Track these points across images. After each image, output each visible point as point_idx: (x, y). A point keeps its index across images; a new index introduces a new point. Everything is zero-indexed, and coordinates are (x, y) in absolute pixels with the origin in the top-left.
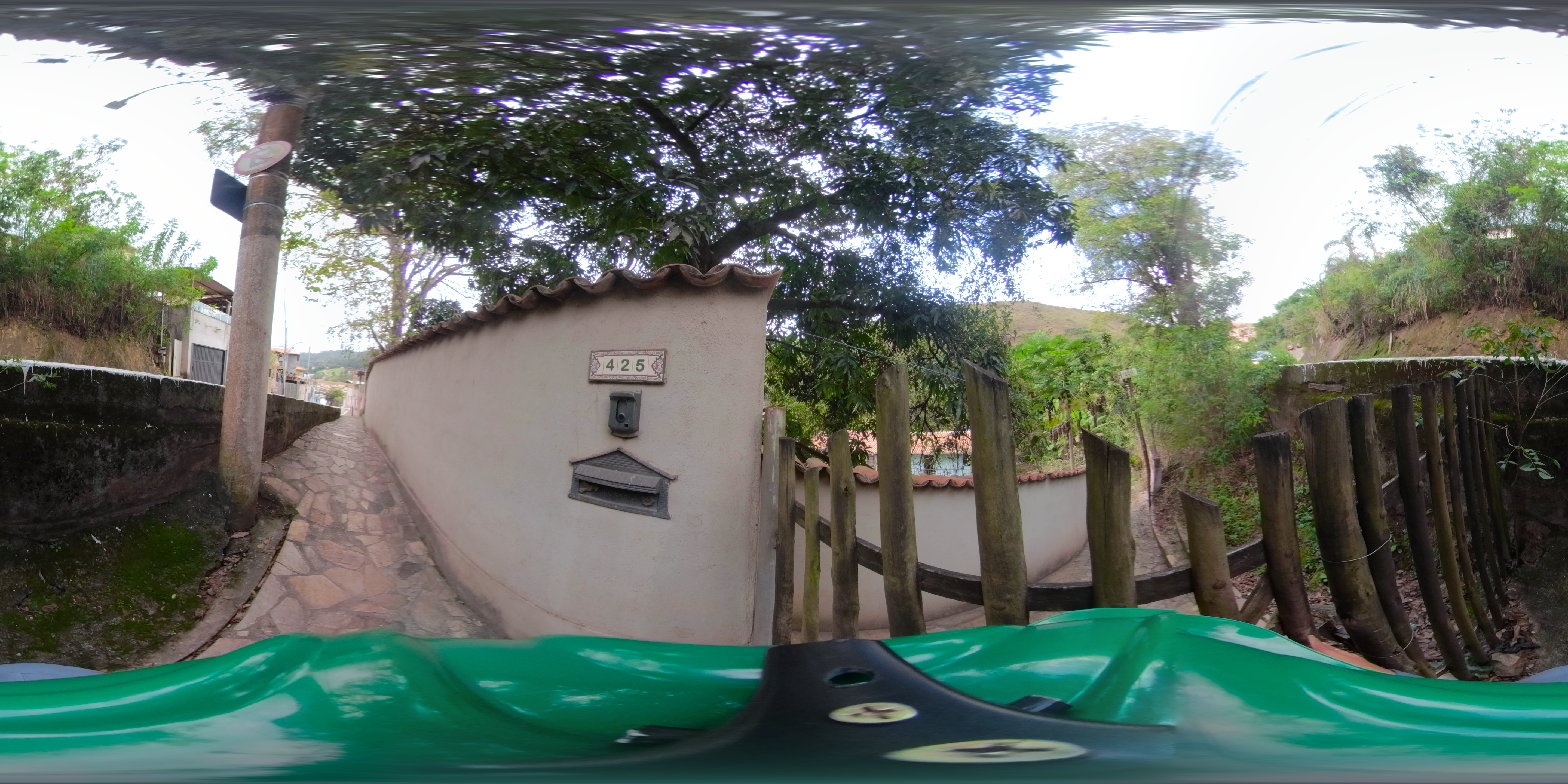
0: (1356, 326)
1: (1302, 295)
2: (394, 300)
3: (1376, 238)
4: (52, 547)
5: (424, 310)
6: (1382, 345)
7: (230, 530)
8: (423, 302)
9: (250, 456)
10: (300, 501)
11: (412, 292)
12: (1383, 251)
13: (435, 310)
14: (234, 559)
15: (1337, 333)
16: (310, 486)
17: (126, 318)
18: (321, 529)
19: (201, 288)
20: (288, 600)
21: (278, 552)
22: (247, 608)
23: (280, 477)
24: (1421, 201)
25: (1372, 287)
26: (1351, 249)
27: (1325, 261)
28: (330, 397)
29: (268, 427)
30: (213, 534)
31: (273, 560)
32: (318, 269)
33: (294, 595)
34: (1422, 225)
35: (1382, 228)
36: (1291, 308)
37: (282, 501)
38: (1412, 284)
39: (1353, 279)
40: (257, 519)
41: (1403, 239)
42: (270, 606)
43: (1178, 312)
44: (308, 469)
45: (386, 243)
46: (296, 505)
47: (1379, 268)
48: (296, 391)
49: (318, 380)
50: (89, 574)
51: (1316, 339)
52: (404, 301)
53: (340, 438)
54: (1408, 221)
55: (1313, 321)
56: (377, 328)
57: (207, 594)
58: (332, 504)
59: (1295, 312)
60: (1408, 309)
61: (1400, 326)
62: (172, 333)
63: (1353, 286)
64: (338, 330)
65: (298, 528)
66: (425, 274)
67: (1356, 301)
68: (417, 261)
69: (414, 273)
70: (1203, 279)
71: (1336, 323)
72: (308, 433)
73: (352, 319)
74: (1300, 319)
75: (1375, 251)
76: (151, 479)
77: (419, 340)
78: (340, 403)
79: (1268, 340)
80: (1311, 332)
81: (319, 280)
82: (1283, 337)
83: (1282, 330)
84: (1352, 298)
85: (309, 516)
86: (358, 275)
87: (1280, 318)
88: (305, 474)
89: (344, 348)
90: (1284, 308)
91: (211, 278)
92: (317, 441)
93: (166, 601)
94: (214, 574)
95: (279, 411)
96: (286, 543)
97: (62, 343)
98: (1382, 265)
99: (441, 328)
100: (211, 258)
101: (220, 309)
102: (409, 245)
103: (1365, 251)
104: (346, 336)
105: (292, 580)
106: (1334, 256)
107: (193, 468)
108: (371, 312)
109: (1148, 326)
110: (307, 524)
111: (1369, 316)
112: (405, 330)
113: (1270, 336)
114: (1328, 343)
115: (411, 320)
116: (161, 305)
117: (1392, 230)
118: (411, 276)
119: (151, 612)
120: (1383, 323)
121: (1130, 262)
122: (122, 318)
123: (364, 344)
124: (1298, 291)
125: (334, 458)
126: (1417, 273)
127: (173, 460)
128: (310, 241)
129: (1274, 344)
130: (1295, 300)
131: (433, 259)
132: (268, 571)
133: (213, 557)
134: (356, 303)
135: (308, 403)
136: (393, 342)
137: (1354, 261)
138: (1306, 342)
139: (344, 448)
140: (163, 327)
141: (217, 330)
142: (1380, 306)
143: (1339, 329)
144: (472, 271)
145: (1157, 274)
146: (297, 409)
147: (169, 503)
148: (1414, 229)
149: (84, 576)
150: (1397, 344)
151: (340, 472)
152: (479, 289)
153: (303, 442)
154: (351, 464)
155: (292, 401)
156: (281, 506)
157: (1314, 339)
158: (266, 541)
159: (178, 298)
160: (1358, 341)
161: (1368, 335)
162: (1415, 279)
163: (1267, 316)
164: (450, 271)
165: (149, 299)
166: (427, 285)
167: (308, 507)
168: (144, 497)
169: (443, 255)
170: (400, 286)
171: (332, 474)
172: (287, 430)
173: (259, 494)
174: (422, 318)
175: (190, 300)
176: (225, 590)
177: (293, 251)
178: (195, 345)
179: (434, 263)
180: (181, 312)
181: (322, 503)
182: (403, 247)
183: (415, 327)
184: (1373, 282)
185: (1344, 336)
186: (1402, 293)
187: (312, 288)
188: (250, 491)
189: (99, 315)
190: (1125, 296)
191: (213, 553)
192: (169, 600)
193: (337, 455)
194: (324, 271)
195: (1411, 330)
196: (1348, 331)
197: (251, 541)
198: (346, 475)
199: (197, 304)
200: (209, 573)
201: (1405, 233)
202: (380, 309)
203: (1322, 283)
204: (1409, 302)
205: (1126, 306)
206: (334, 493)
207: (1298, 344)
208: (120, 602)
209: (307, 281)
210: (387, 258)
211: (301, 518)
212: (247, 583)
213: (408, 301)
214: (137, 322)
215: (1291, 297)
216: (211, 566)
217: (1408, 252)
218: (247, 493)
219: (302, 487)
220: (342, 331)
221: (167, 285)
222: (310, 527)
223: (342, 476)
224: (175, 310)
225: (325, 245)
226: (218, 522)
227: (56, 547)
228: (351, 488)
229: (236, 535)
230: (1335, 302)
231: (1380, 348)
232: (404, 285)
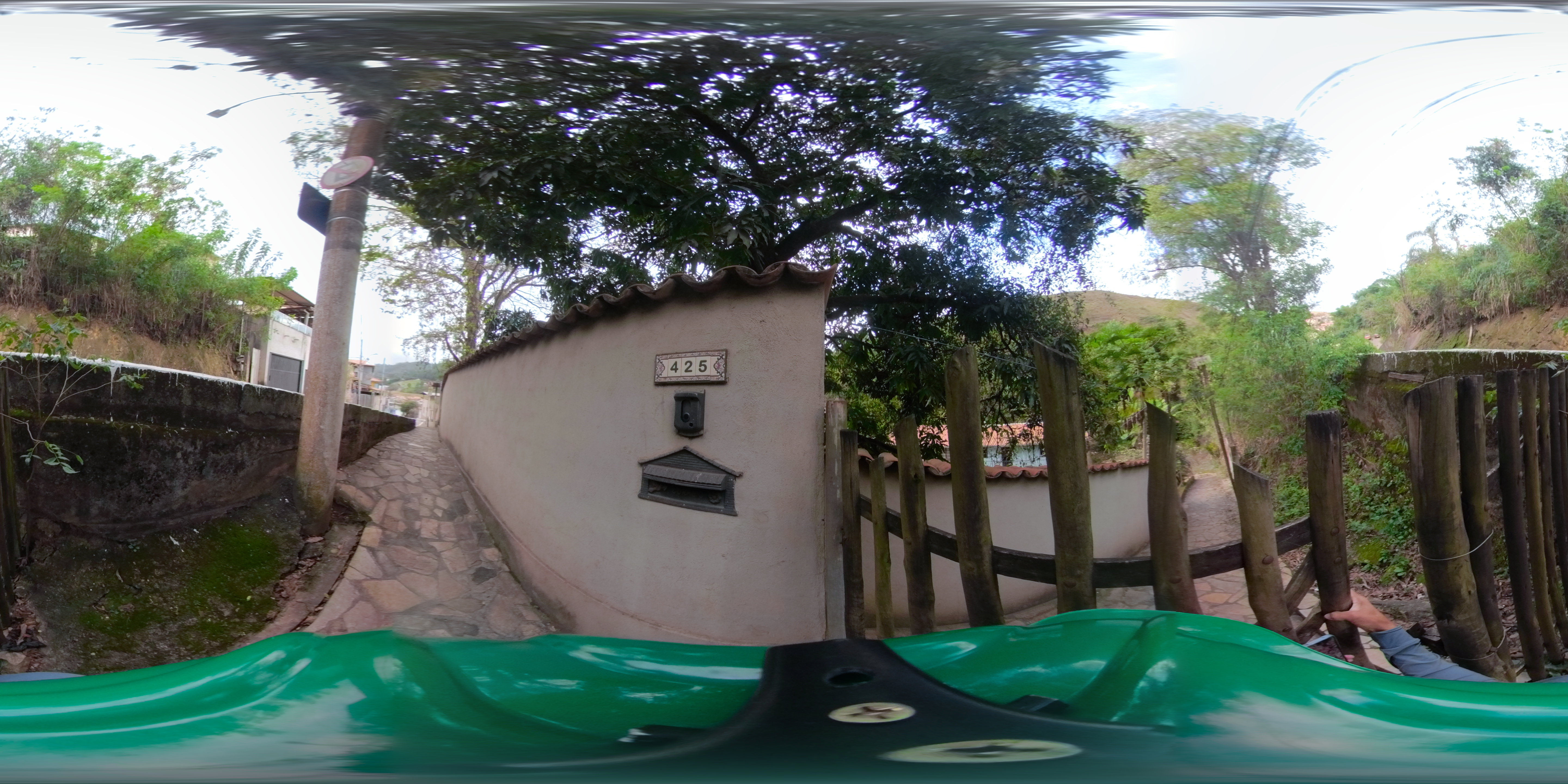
0: (1436, 318)
1: (1381, 286)
2: (468, 312)
3: (1460, 230)
4: (131, 547)
5: (498, 321)
6: (1462, 335)
7: (305, 535)
8: (497, 313)
9: (326, 463)
10: (374, 507)
11: (486, 303)
12: (1466, 244)
13: (509, 321)
14: (308, 563)
15: (1416, 325)
16: (383, 493)
17: (206, 326)
18: (395, 535)
19: (281, 298)
20: (362, 604)
21: (351, 557)
22: (319, 611)
23: (355, 484)
24: (1510, 194)
25: (1455, 279)
26: (1434, 241)
27: (1407, 252)
28: (406, 409)
29: (343, 436)
30: (288, 537)
31: (347, 565)
32: (393, 281)
33: (367, 599)
34: (1509, 218)
35: (1467, 220)
36: (1370, 298)
37: (356, 507)
38: (1496, 278)
39: (1434, 270)
40: (331, 525)
41: (1488, 232)
42: (344, 610)
43: (1254, 300)
44: (382, 477)
45: (460, 256)
46: (370, 511)
47: (1462, 260)
48: (371, 402)
49: (393, 392)
50: (166, 574)
52: (478, 313)
53: (414, 447)
54: (1495, 214)
55: (1392, 312)
56: (451, 340)
57: (281, 596)
58: (405, 511)
59: (1374, 301)
60: (1490, 303)
61: (1481, 320)
62: (251, 342)
63: (1435, 277)
64: (414, 341)
65: (371, 534)
66: (498, 285)
67: (1437, 293)
68: (490, 272)
69: (487, 284)
70: (1280, 266)
71: (1416, 314)
72: (382, 443)
73: (427, 330)
74: (1379, 309)
75: (1458, 244)
76: (230, 483)
77: (492, 350)
78: (415, 415)
80: (1389, 323)
81: (395, 292)
82: (1361, 327)
83: (1360, 320)
84: (1434, 290)
85: (382, 523)
86: (433, 288)
87: (1358, 308)
88: (379, 482)
89: (419, 360)
90: (1362, 298)
91: (290, 288)
92: (391, 451)
93: (241, 603)
94: (289, 577)
95: (354, 420)
96: (360, 548)
97: (142, 347)
98: (1465, 258)
99: (513, 338)
100: (292, 268)
101: (298, 319)
102: (483, 257)
103: (1448, 243)
104: (421, 348)
105: (365, 584)
106: (1417, 247)
107: (271, 474)
108: (444, 324)
109: (1223, 313)
110: (380, 531)
111: (1450, 308)
112: (479, 341)
114: (1407, 335)
115: (485, 332)
116: (241, 313)
117: (1478, 223)
118: (485, 288)
119: (227, 613)
120: (1464, 315)
121: (1205, 249)
122: (203, 325)
123: (439, 356)
124: (1378, 281)
125: (408, 467)
126: (1501, 267)
127: (252, 464)
128: (387, 253)
129: (1352, 333)
130: (1374, 289)
131: (506, 270)
132: (341, 576)
133: (288, 560)
134: (430, 315)
135: (383, 413)
136: (467, 353)
137: (1437, 252)
138: (1384, 332)
139: (418, 458)
140: (242, 336)
141: (295, 341)
142: (1462, 299)
143: (1418, 320)
144: (544, 281)
145: (1232, 261)
146: (372, 419)
147: (246, 507)
148: (1501, 223)
149: (161, 577)
150: (1478, 336)
151: (413, 480)
152: (551, 299)
153: (377, 451)
154: (425, 473)
155: (368, 411)
156: (355, 513)
157: (1392, 329)
158: (339, 546)
159: (258, 307)
160: (1438, 334)
161: (1448, 327)
162: (1498, 273)
163: (1345, 305)
164: (523, 282)
165: (229, 307)
166: (500, 296)
167: (382, 514)
168: (222, 500)
169: (516, 267)
170: (474, 298)
171: (406, 483)
172: (361, 439)
173: (334, 501)
174: (496, 329)
175: (270, 309)
176: (299, 593)
177: (371, 263)
178: (273, 355)
179: (507, 274)
180: (259, 322)
181: (395, 510)
182: (477, 259)
183: (489, 338)
184: (1455, 274)
185: (1423, 327)
186: (1485, 287)
187: (388, 300)
188: (326, 497)
189: (180, 321)
190: (1200, 283)
191: (288, 557)
192: (244, 602)
193: (411, 464)
194: (399, 283)
195: (1492, 325)
196: (1427, 323)
197: (325, 546)
198: (419, 483)
199: (276, 314)
200: (283, 576)
201: (1491, 227)
202: (454, 321)
203: (1403, 273)
204: (1491, 295)
205: (1200, 294)
206: (406, 499)
207: (1376, 335)
208: (197, 603)
209: (383, 293)
210: (460, 270)
211: (375, 524)
212: (320, 586)
213: (482, 312)
214: (217, 329)
215: (1370, 287)
216: (286, 569)
217: (1492, 245)
218: (322, 499)
219: (376, 495)
220: (417, 342)
221: (248, 294)
222: (383, 534)
223: (417, 484)
224: (255, 320)
225: (401, 258)
226: (294, 527)
227: (134, 548)
228: (425, 496)
229: (311, 540)
230: (1416, 293)
231: (1460, 341)
232: (478, 296)
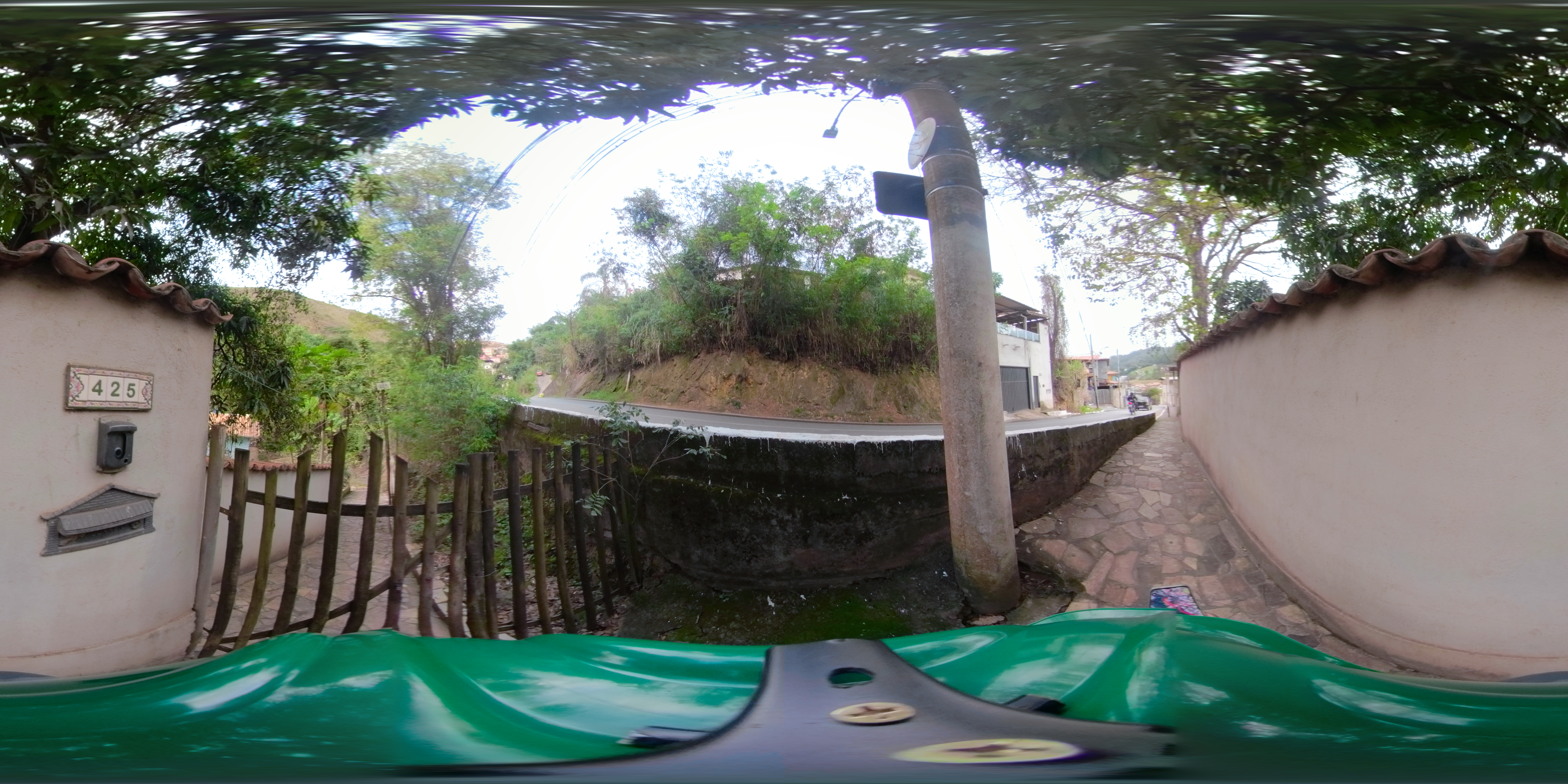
0: (600, 361)
1: (556, 323)
3: (624, 277)
6: (621, 382)
12: (633, 289)
15: (582, 366)
24: (662, 242)
25: (616, 326)
26: (605, 283)
27: (581, 292)
35: (628, 268)
36: (544, 334)
38: (650, 327)
39: (600, 316)
51: (564, 369)
54: (653, 262)
55: (561, 351)
59: (548, 339)
60: (644, 351)
61: (638, 366)
63: (599, 323)
67: (601, 338)
70: (461, 304)
71: (582, 356)
74: (551, 346)
75: (625, 288)
79: (519, 364)
80: (558, 362)
82: (533, 362)
83: (534, 355)
84: (598, 335)
87: (533, 343)
90: (537, 333)
103: (618, 287)
106: (589, 287)
111: (612, 353)
113: (521, 360)
114: (573, 375)
117: (639, 270)
120: (623, 362)
126: (654, 316)
129: (524, 368)
137: (607, 294)
138: (554, 370)
142: (620, 345)
143: (584, 362)
150: (634, 383)
157: (561, 369)
160: (601, 377)
162: (652, 321)
163: (521, 339)
184: (616, 321)
185: (588, 370)
186: (640, 335)
195: (647, 371)
196: (592, 365)
201: (651, 273)
203: (574, 313)
204: (645, 343)
207: (546, 372)
217: (653, 291)
230: (583, 336)
231: (620, 385)
